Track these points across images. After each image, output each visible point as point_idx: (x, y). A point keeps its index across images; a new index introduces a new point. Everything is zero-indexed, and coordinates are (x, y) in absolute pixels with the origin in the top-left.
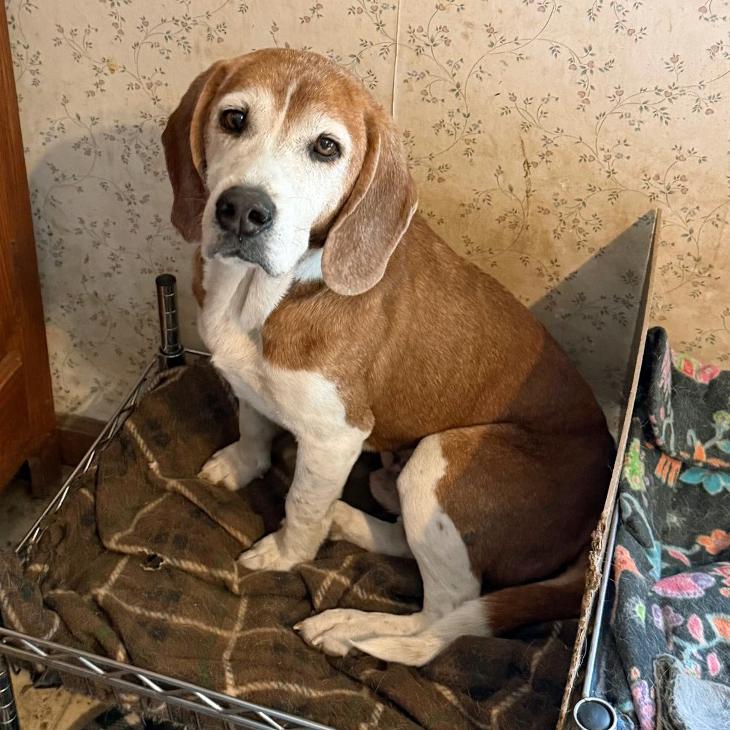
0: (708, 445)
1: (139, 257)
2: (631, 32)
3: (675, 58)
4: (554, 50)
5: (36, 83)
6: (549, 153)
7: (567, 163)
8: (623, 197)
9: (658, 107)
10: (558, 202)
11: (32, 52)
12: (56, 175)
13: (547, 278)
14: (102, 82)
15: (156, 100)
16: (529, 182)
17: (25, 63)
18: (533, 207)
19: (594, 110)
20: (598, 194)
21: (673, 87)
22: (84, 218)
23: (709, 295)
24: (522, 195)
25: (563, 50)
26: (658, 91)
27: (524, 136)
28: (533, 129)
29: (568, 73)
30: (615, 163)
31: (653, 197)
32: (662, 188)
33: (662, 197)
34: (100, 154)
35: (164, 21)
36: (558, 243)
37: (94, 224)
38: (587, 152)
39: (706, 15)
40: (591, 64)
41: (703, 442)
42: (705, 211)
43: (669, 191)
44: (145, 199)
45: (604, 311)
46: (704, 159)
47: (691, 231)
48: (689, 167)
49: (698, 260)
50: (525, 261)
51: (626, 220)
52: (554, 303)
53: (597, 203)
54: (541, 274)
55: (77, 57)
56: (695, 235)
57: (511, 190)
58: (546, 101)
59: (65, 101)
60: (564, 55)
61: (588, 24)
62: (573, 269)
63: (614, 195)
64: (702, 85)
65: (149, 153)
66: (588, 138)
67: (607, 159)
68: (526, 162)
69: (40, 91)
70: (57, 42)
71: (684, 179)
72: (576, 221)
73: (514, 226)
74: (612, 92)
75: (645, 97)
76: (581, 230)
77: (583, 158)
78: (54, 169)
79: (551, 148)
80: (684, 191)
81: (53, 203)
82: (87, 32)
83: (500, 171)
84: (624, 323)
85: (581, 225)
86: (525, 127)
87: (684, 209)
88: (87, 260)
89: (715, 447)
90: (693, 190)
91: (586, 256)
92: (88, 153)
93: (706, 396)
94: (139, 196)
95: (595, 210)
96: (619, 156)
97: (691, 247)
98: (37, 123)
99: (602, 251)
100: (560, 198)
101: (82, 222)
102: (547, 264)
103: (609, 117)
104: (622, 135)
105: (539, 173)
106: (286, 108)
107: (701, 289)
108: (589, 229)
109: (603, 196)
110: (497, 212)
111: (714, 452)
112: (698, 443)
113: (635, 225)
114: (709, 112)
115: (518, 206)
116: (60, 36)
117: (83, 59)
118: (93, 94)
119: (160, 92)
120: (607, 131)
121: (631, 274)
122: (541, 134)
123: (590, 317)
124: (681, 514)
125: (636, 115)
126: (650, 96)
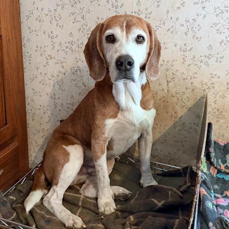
0: (225, 165)
1: (56, 117)
2: (197, 38)
3: (210, 46)
4: (175, 45)
5: (30, 63)
6: (174, 78)
7: (179, 81)
8: (196, 90)
9: (206, 61)
10: (177, 93)
11: (29, 54)
12: (34, 92)
13: (174, 118)
14: (48, 62)
15: (63, 67)
16: (168, 88)
17: (27, 58)
18: (170, 95)
19: (187, 63)
20: (188, 90)
21: (210, 55)
22: (41, 105)
23: (222, 121)
24: (166, 91)
25: (178, 45)
26: (205, 56)
27: (167, 73)
28: (169, 71)
29: (179, 52)
30: (193, 80)
31: (204, 90)
32: (207, 87)
33: (207, 90)
34: (47, 85)
35: (66, 43)
36: (177, 106)
37: (44, 107)
38: (185, 77)
39: (219, 32)
40: (186, 49)
41: (223, 164)
42: (220, 94)
43: (209, 88)
44: (59, 98)
45: (191, 128)
46: (219, 77)
47: (216, 101)
48: (215, 80)
49: (218, 110)
50: (167, 113)
51: (197, 98)
52: (176, 126)
53: (188, 93)
54: (172, 117)
55: (41, 55)
56: (217, 102)
57: (163, 90)
58: (173, 61)
59: (38, 68)
60: (178, 47)
61: (185, 36)
62: (181, 115)
63: (193, 90)
64: (218, 54)
65: (60, 84)
66: (185, 72)
67: (191, 78)
68: (167, 81)
69: (31, 66)
70: (36, 51)
71: (213, 84)
72: (182, 99)
73: (164, 101)
74: (192, 57)
75: (202, 58)
76: (183, 102)
77: (184, 79)
78: (33, 90)
79: (175, 76)
80: (214, 88)
81: (32, 100)
82: (45, 47)
83: (160, 84)
84: (196, 131)
85: (183, 100)
86: (167, 70)
87: (214, 93)
88: (41, 118)
89: (227, 166)
90: (216, 87)
91: (185, 110)
92: (43, 84)
93: (224, 149)
94: (57, 97)
95: (188, 95)
96: (194, 78)
97: (216, 106)
98: (29, 76)
99: (190, 108)
100: (177, 92)
101: (41, 106)
102: (174, 113)
103: (191, 65)
104: (195, 71)
105: (171, 84)
106: (125, 30)
107: (219, 119)
108: (186, 101)
109: (190, 90)
110: (159, 97)
111: (227, 167)
112: (222, 164)
113: (199, 99)
114: (220, 62)
115: (165, 95)
116: (37, 49)
117: (43, 56)
118: (45, 66)
119: (64, 64)
120: (191, 70)
121: (198, 115)
122: (172, 71)
123: (187, 130)
124: (218, 185)
125: (199, 64)
126: (203, 58)
